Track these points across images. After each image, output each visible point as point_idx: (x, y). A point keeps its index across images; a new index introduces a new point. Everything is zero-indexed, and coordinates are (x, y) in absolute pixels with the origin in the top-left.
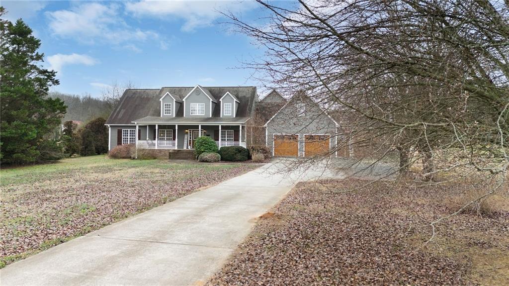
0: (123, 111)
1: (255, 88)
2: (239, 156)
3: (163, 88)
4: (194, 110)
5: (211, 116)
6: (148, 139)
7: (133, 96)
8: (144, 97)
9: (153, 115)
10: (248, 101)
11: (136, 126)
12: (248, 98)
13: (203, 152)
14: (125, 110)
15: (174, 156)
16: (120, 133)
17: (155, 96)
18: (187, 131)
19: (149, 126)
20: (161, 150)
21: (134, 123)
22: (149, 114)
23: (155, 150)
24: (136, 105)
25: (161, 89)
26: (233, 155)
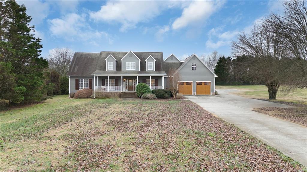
0: (77, 67)
1: (162, 53)
2: (167, 95)
3: (101, 52)
4: (128, 67)
5: (139, 71)
6: (98, 85)
7: (82, 57)
8: (89, 58)
9: (100, 70)
10: (160, 61)
11: (94, 77)
12: (160, 59)
13: (144, 93)
14: (78, 66)
15: (122, 96)
16: (77, 82)
17: (97, 57)
18: (125, 80)
19: (98, 76)
20: (111, 92)
21: (93, 75)
22: (97, 69)
23: (107, 92)
24: (86, 63)
25: (100, 52)
26: (163, 95)
